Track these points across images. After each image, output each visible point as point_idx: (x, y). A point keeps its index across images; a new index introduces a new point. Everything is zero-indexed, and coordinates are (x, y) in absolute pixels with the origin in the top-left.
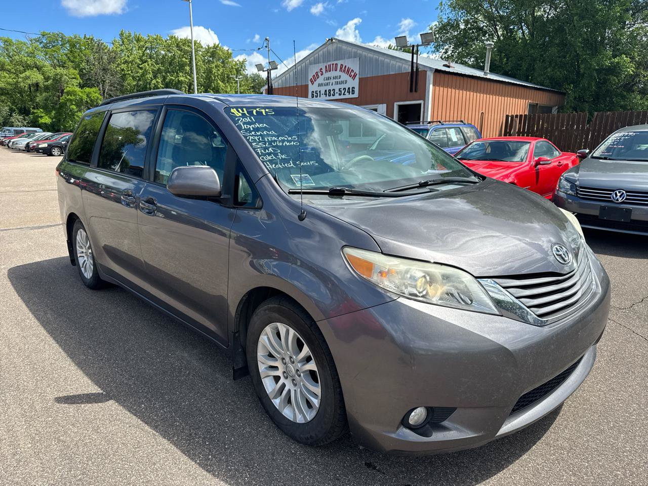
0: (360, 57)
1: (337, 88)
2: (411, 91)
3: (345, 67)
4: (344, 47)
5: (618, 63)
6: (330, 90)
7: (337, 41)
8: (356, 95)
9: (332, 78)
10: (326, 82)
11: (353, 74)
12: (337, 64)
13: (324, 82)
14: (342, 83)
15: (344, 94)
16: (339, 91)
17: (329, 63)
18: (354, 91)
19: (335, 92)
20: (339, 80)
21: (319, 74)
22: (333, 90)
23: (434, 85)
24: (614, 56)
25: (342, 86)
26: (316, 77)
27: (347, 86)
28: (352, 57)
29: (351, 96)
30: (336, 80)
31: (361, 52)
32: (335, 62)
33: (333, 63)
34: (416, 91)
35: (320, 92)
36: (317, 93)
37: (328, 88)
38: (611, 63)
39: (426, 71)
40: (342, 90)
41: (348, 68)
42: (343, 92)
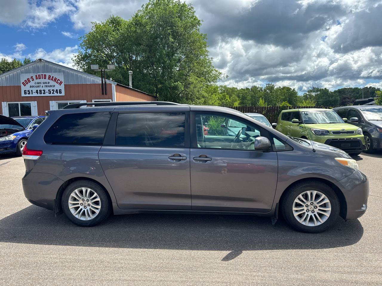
0: (64, 72)
1: (47, 89)
2: (103, 94)
3: (53, 77)
4: (50, 65)
5: (177, 85)
6: (41, 90)
7: (44, 61)
8: (63, 94)
9: (42, 83)
10: (37, 85)
11: (59, 82)
12: (46, 75)
13: (35, 85)
14: (51, 86)
15: (53, 93)
16: (49, 91)
17: (39, 74)
18: (61, 92)
19: (46, 92)
20: (48, 85)
21: (31, 80)
22: (43, 90)
23: (116, 92)
24: (175, 82)
25: (51, 89)
26: (28, 81)
27: (55, 89)
28: (57, 72)
29: (59, 94)
30: (46, 85)
31: (64, 70)
32: (44, 74)
33: (42, 74)
34: (106, 94)
35: (32, 91)
36: (30, 92)
37: (39, 89)
38: (174, 85)
39: (111, 84)
40: (51, 91)
41: (55, 78)
42: (52, 92)
